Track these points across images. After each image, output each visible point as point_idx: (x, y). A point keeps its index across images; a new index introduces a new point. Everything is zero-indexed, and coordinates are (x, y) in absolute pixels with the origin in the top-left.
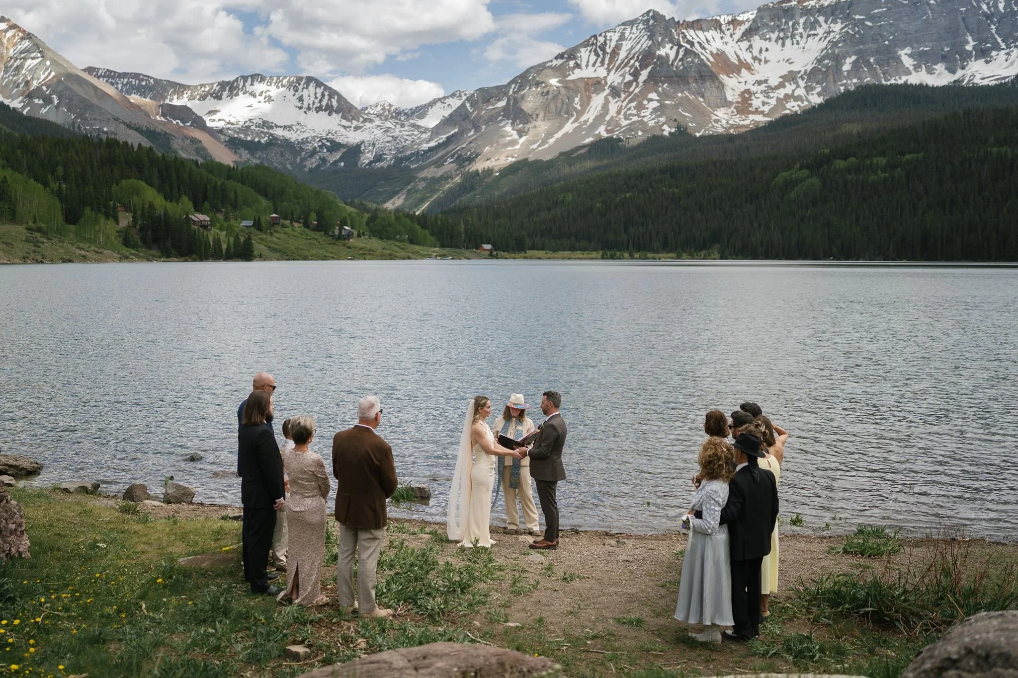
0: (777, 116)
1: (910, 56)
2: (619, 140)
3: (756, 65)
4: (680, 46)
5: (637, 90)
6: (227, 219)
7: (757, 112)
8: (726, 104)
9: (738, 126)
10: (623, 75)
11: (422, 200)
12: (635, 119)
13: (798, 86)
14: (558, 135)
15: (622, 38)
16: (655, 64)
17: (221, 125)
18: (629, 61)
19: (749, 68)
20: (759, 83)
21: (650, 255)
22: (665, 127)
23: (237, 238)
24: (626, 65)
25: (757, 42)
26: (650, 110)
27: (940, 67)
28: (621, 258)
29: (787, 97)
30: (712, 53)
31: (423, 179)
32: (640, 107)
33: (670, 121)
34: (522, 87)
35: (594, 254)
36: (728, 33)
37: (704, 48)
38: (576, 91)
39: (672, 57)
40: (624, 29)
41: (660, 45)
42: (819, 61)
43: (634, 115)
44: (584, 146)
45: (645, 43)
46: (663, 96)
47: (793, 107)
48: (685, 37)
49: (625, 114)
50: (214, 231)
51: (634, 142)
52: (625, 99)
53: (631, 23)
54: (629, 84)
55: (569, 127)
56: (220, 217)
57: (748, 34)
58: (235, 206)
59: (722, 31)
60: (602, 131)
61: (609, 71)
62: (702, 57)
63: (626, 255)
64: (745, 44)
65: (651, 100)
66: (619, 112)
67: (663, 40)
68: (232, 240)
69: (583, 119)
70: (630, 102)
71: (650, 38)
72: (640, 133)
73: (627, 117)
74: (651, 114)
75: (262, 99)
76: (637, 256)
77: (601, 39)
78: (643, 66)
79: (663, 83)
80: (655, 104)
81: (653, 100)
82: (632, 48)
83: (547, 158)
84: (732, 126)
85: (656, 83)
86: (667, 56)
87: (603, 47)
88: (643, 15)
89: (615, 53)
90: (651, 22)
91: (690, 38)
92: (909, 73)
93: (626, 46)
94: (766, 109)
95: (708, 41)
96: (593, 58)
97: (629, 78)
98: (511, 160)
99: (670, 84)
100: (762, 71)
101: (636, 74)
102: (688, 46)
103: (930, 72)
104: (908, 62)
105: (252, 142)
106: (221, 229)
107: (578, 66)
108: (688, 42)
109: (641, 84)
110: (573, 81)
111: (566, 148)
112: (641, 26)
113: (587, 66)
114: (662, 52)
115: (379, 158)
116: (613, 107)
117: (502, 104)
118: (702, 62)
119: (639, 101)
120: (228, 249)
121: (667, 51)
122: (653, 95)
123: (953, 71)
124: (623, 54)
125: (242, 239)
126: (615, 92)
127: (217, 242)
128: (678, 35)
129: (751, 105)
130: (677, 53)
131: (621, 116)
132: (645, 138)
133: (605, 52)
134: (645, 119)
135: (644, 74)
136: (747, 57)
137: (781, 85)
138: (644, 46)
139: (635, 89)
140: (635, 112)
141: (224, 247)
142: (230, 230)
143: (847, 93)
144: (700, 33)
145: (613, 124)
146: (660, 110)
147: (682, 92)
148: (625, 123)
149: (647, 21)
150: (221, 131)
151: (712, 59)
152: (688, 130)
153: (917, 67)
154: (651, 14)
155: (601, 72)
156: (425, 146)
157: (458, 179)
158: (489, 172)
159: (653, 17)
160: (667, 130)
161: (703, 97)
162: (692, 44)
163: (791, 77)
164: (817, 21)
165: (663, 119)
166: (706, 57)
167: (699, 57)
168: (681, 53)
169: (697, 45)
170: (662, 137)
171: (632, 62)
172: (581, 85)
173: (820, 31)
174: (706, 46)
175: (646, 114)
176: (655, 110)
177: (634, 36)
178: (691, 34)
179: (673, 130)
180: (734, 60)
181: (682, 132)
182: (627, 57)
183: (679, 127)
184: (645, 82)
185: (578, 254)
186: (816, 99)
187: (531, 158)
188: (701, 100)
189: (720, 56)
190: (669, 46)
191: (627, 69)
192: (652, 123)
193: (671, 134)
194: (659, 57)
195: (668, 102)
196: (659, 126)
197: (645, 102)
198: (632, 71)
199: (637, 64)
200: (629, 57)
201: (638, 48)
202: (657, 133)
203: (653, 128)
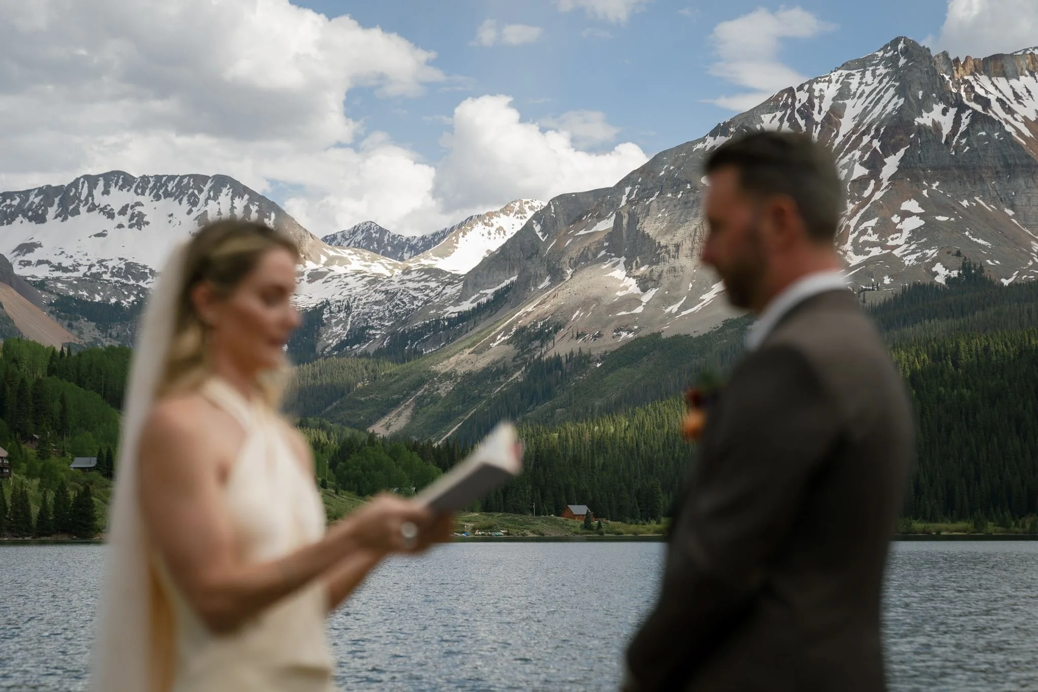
4: (962, 108)
5: (878, 195)
6: (43, 455)
10: (849, 166)
11: (447, 419)
12: (876, 251)
15: (844, 92)
16: (913, 142)
17: (41, 272)
18: (859, 139)
22: (938, 268)
24: (854, 146)
26: (906, 234)
30: (1026, 121)
31: (448, 376)
32: (886, 229)
33: (946, 256)
34: (645, 192)
37: (1010, 111)
39: (946, 130)
40: (848, 76)
41: (924, 106)
43: (873, 245)
45: (891, 102)
46: (931, 206)
48: (970, 89)
49: (855, 243)
51: (875, 298)
52: (854, 213)
53: (862, 63)
54: (863, 183)
56: (28, 449)
62: (1008, 128)
65: (908, 214)
67: (926, 96)
68: (51, 496)
70: (864, 218)
71: (901, 92)
72: (887, 281)
73: (857, 249)
74: (909, 241)
75: (124, 220)
77: (803, 97)
78: (889, 148)
79: (931, 181)
80: (915, 223)
81: (911, 215)
82: (865, 113)
85: (916, 180)
86: (937, 126)
87: (806, 112)
88: (885, 49)
89: (831, 122)
90: (902, 61)
91: (981, 92)
93: (852, 108)
95: (1017, 96)
97: (862, 171)
98: (627, 336)
99: (944, 182)
101: (874, 164)
102: (979, 108)
105: (105, 305)
106: (29, 474)
108: (978, 99)
109: (885, 183)
112: (881, 70)
114: (925, 120)
115: (358, 335)
117: (606, 225)
118: (1009, 139)
119: (884, 212)
121: (936, 117)
122: (911, 205)
124: (846, 124)
125: (72, 494)
127: (21, 500)
128: (957, 84)
130: (957, 121)
132: (899, 290)
133: (811, 122)
134: (897, 253)
135: (892, 164)
138: (890, 108)
139: (874, 193)
140: (875, 238)
142: (46, 477)
144: (1001, 82)
146: (926, 234)
147: (970, 198)
148: (855, 260)
149: (894, 60)
150: (42, 285)
151: (1027, 133)
152: (986, 274)
154: (901, 46)
156: (452, 311)
158: (581, 360)
159: (905, 52)
160: (942, 274)
161: (1012, 207)
162: (986, 103)
165: (932, 253)
166: (1017, 128)
167: (1002, 127)
168: (965, 121)
169: (996, 106)
170: (934, 288)
171: (866, 139)
174: (1015, 106)
175: (899, 241)
176: (915, 234)
177: (868, 90)
178: (984, 85)
179: (955, 274)
181: (973, 277)
182: (854, 131)
183: (966, 268)
184: (892, 178)
188: (1010, 212)
190: (938, 107)
191: (856, 153)
192: (910, 260)
193: (950, 281)
194: (921, 130)
195: (942, 218)
196: (925, 267)
197: (895, 219)
198: (867, 157)
199: (877, 145)
200: (859, 130)
201: (876, 113)
202: (921, 280)
203: (911, 269)
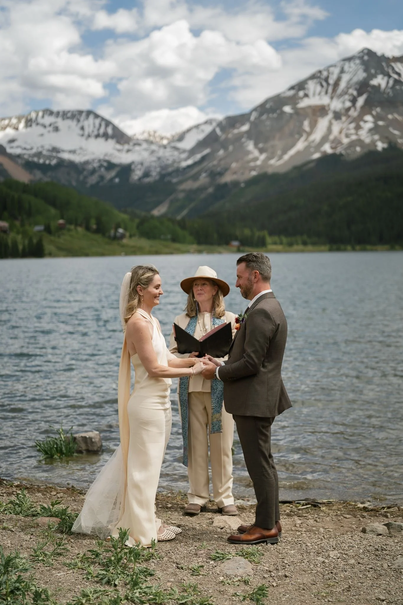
2: (341, 155)
4: (390, 77)
5: (355, 114)
6: (22, 225)
10: (344, 103)
11: (181, 208)
12: (354, 137)
14: (292, 152)
15: (342, 71)
16: (370, 92)
17: (18, 151)
18: (347, 91)
21: (368, 247)
22: (379, 144)
23: (31, 240)
24: (345, 93)
26: (366, 130)
28: (345, 250)
31: (183, 191)
32: (358, 128)
33: (382, 138)
34: (261, 114)
35: (323, 248)
38: (305, 116)
39: (383, 86)
40: (343, 64)
41: (374, 76)
43: (352, 134)
44: (312, 161)
45: (361, 75)
46: (377, 118)
48: (393, 69)
49: (345, 134)
50: (12, 235)
51: (353, 157)
52: (345, 121)
53: (349, 59)
54: (348, 109)
55: (300, 145)
56: (17, 223)
58: (29, 214)
60: (327, 148)
61: (332, 98)
63: (349, 247)
65: (366, 122)
66: (340, 132)
67: (375, 72)
68: (26, 242)
69: (312, 138)
70: (350, 123)
71: (366, 70)
72: (358, 149)
73: (347, 136)
74: (367, 133)
75: (51, 129)
76: (358, 247)
77: (325, 74)
78: (360, 94)
79: (376, 107)
80: (370, 125)
81: (369, 122)
82: (350, 80)
83: (283, 170)
85: (371, 107)
86: (379, 85)
87: (326, 80)
88: (359, 53)
89: (337, 84)
90: (366, 58)
91: (397, 70)
93: (345, 78)
96: (319, 88)
97: (348, 104)
98: (254, 173)
99: (382, 108)
101: (354, 101)
102: (396, 76)
105: (44, 164)
106: (18, 233)
107: (306, 95)
108: (396, 73)
109: (358, 109)
110: (303, 109)
111: (299, 162)
112: (357, 62)
113: (314, 95)
114: (374, 82)
115: (147, 174)
116: (336, 129)
117: (245, 128)
119: (358, 121)
120: (24, 249)
121: (380, 81)
122: (368, 118)
124: (343, 85)
125: (35, 241)
126: (337, 116)
127: (15, 244)
128: (388, 67)
130: (388, 83)
131: (343, 135)
132: (362, 153)
133: (328, 84)
134: (362, 138)
135: (361, 101)
138: (360, 78)
139: (353, 113)
140: (353, 131)
141: (20, 247)
142: (25, 234)
145: (337, 142)
146: (374, 130)
147: (392, 114)
148: (345, 141)
149: (363, 57)
150: (19, 156)
152: (397, 145)
154: (365, 51)
155: (325, 100)
156: (184, 164)
157: (211, 190)
158: (236, 184)
159: (367, 54)
160: (380, 146)
162: (399, 75)
165: (376, 137)
168: (391, 82)
170: (377, 152)
171: (350, 91)
172: (309, 111)
175: (363, 134)
176: (370, 130)
177: (351, 70)
178: (398, 66)
179: (385, 146)
181: (393, 148)
183: (390, 143)
184: (362, 108)
185: (310, 247)
187: (270, 171)
190: (380, 77)
191: (347, 97)
192: (367, 140)
193: (384, 149)
194: (374, 87)
195: (381, 123)
196: (374, 143)
197: (362, 123)
198: (351, 98)
199: (355, 93)
200: (348, 88)
201: (355, 79)
202: (372, 148)
203: (368, 145)
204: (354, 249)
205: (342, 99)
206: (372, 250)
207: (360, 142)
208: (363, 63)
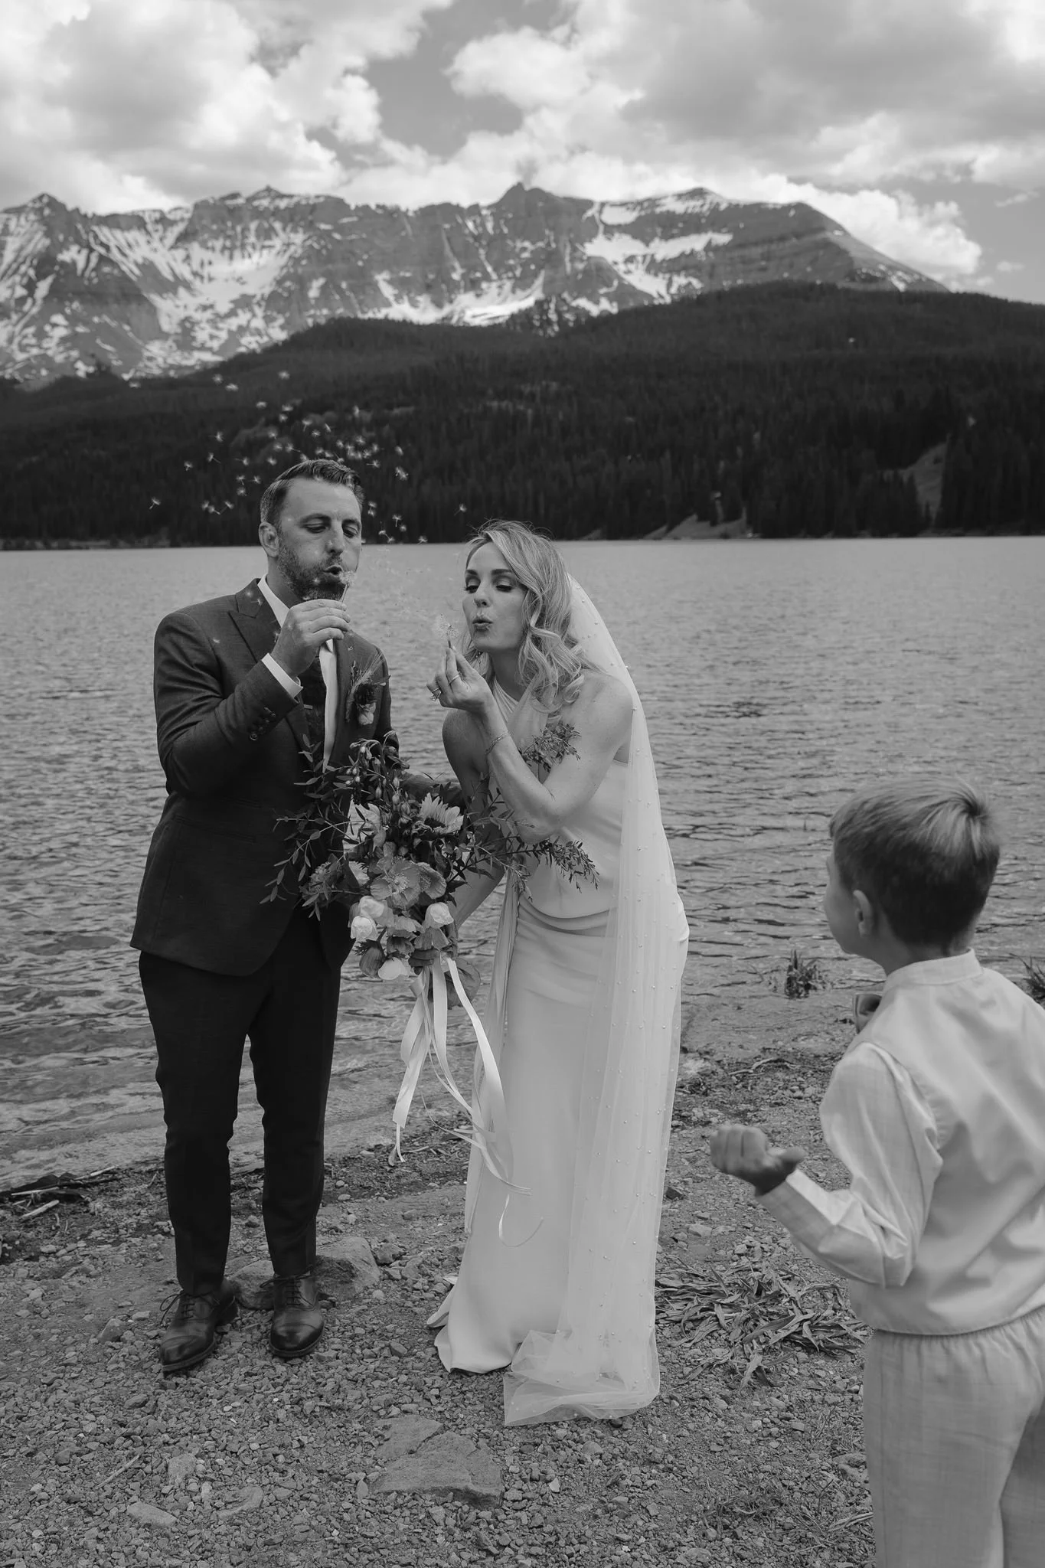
0: (231, 354)
1: (390, 282)
2: (14, 381)
3: (197, 283)
4: (91, 250)
5: (35, 310)
7: (203, 348)
8: (163, 336)
9: (179, 368)
10: (12, 287)
12: (35, 351)
13: (254, 316)
15: (6, 232)
16: (58, 273)
18: (18, 268)
19: (188, 286)
20: (205, 308)
21: (74, 543)
22: (80, 365)
24: (16, 272)
25: (195, 249)
26: (56, 340)
27: (423, 299)
28: (32, 548)
29: (242, 330)
30: (136, 264)
32: (41, 335)
33: (88, 356)
36: (156, 236)
37: (124, 255)
39: (81, 265)
40: (8, 219)
41: (64, 246)
42: (279, 282)
43: (32, 346)
45: (41, 242)
46: (73, 320)
47: (250, 343)
48: (96, 237)
49: (20, 344)
51: (36, 386)
52: (18, 321)
53: (18, 211)
54: (21, 301)
57: (184, 238)
59: (148, 233)
62: (124, 268)
63: (39, 544)
64: (180, 254)
65: (55, 325)
66: (10, 341)
67: (66, 239)
70: (26, 326)
71: (48, 234)
72: (44, 372)
73: (23, 348)
74: (58, 345)
76: (55, 544)
78: (41, 276)
79: (71, 301)
80: (61, 332)
81: (59, 327)
82: (22, 248)
84: (172, 367)
85: (61, 300)
86: (74, 263)
88: (34, 201)
90: (47, 212)
91: (104, 240)
92: (388, 304)
93: (12, 244)
94: (215, 344)
95: (130, 246)
97: (20, 292)
99: (82, 303)
100: (207, 293)
101: (31, 287)
102: (102, 251)
103: (414, 304)
104: (388, 291)
108: (102, 244)
109: (39, 302)
112: (32, 217)
114: (65, 256)
118: (124, 277)
119: (40, 322)
121: (72, 255)
122: (58, 319)
123: (439, 305)
124: (8, 256)
126: (2, 311)
128: (87, 233)
129: (194, 339)
130: (88, 260)
131: (15, 346)
132: (52, 379)
134: (50, 353)
135: (43, 288)
136: (184, 271)
137: (232, 313)
138: (40, 246)
139: (32, 309)
140: (33, 341)
143: (317, 327)
144: (118, 233)
146: (71, 341)
147: (99, 316)
148: (20, 356)
149: (41, 210)
151: (137, 271)
152: (113, 371)
153: (398, 298)
154: (45, 200)
159: (49, 205)
160: (82, 369)
161: (129, 324)
162: (107, 248)
163: (244, 302)
164: (272, 229)
165: (75, 354)
166: (129, 267)
167: (119, 267)
168: (95, 260)
169: (115, 251)
170: (77, 379)
171: (23, 268)
173: (277, 243)
174: (127, 251)
175: (51, 346)
176: (63, 340)
177: (22, 231)
178: (105, 233)
179: (91, 369)
180: (167, 274)
181: (103, 373)
182: (15, 261)
183: (99, 365)
184: (45, 299)
186: (279, 335)
188: (127, 328)
189: (148, 267)
190: (75, 248)
191: (17, 278)
192: (59, 359)
193: (88, 374)
194: (63, 264)
195: (80, 329)
196: (71, 364)
197: (47, 328)
198: (25, 281)
199: (32, 273)
200: (18, 260)
201: (30, 249)
202: (68, 373)
203: (61, 365)
204: (48, 547)
205: (9, 282)
206: (79, 548)
207: (45, 360)
208: (42, 220)
